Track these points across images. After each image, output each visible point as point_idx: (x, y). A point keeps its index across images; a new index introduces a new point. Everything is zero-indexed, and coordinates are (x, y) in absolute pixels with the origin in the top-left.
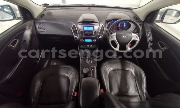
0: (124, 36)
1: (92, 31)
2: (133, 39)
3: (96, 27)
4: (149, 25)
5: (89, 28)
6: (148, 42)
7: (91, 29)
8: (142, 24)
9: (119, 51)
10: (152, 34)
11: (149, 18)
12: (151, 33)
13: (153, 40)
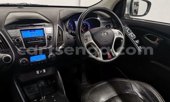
1: (42, 38)
3: (49, 30)
7: (38, 33)
12: (129, 28)
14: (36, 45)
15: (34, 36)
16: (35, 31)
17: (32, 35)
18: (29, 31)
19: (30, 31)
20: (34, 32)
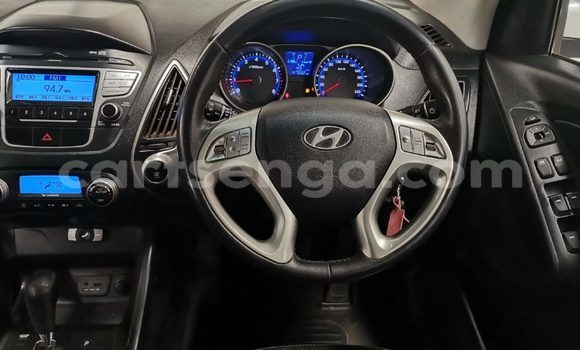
0: (320, 137)
1: (83, 110)
2: (402, 160)
3: (122, 78)
4: (521, 71)
5: (56, 82)
6: (539, 186)
7: (72, 89)
8: (476, 68)
9: (293, 265)
10: (554, 126)
11: (514, 23)
12: (544, 121)
13: (566, 170)
14: (47, 135)
15: (53, 99)
16: (63, 79)
17: (50, 93)
18: (43, 76)
19: (47, 78)
20: (62, 83)
